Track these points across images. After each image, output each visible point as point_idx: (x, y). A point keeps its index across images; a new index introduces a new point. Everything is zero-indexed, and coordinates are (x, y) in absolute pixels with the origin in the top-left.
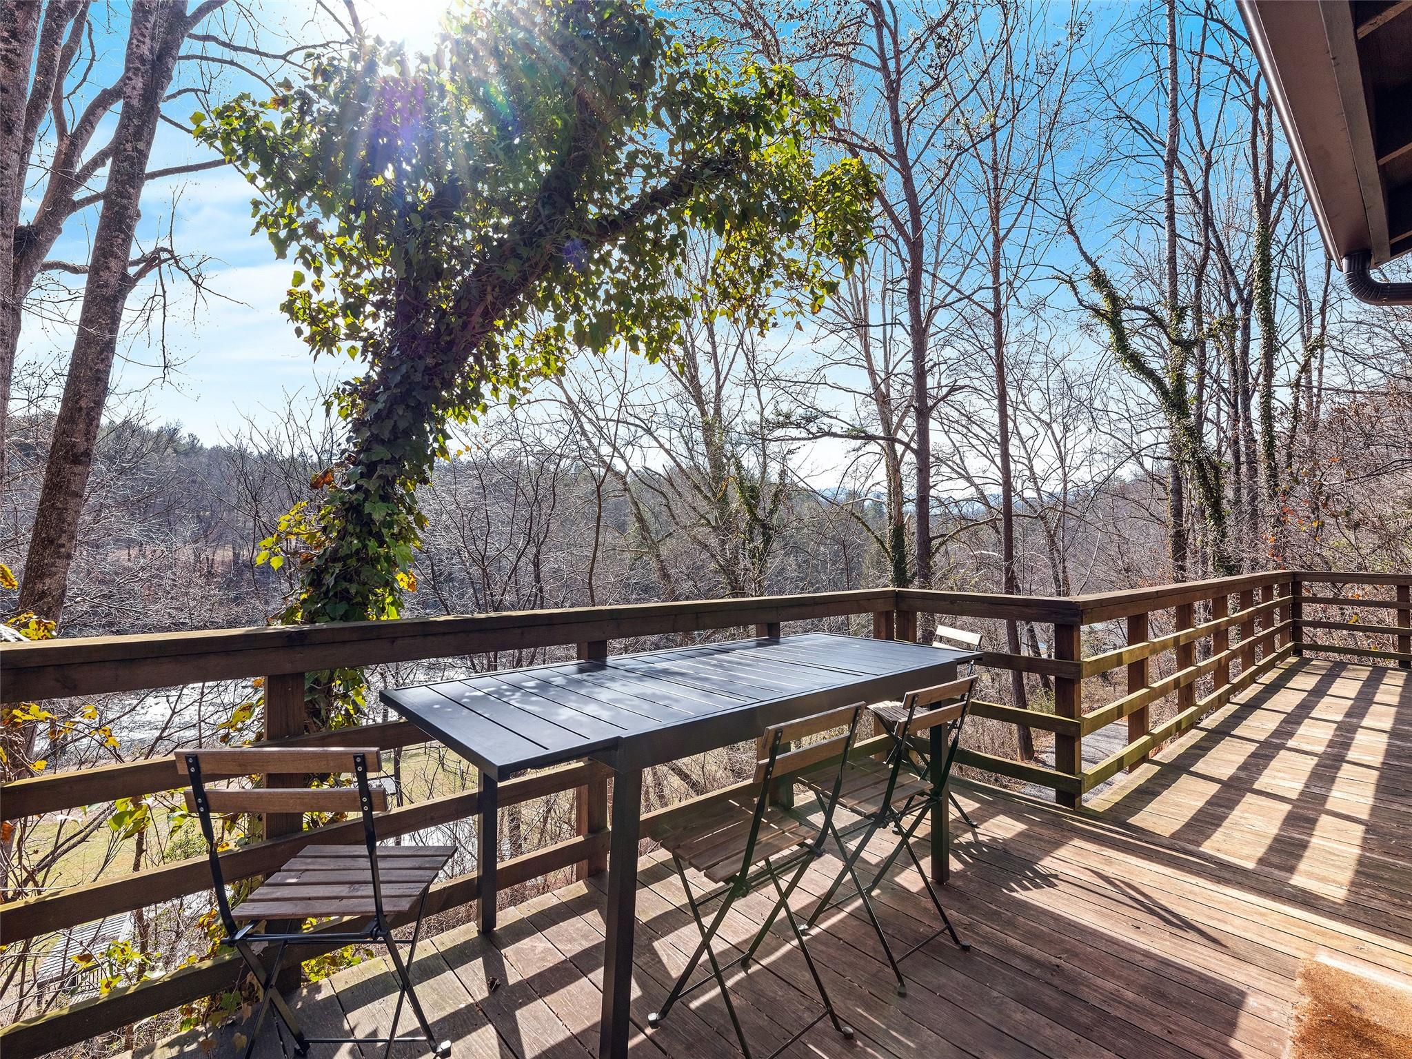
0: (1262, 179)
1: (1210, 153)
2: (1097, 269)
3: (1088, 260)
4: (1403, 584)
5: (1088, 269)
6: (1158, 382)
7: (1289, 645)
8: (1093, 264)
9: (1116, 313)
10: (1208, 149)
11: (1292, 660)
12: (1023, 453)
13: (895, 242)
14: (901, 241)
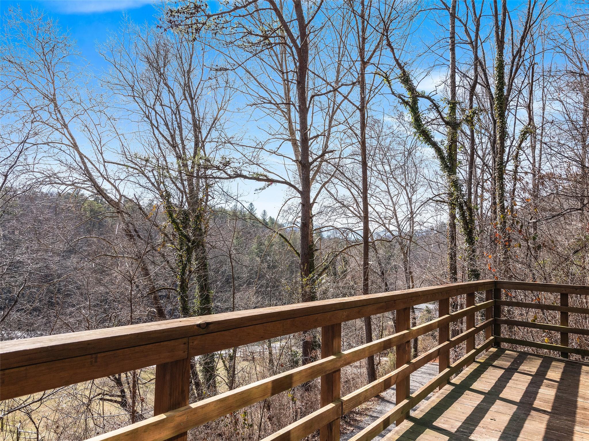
0: (500, 24)
1: (479, 19)
2: (404, 72)
3: (399, 65)
4: (564, 292)
5: (399, 72)
6: (438, 150)
7: (492, 338)
8: (401, 68)
9: (415, 102)
10: (478, 16)
11: (493, 350)
12: (390, 203)
13: (291, 48)
14: (294, 49)
